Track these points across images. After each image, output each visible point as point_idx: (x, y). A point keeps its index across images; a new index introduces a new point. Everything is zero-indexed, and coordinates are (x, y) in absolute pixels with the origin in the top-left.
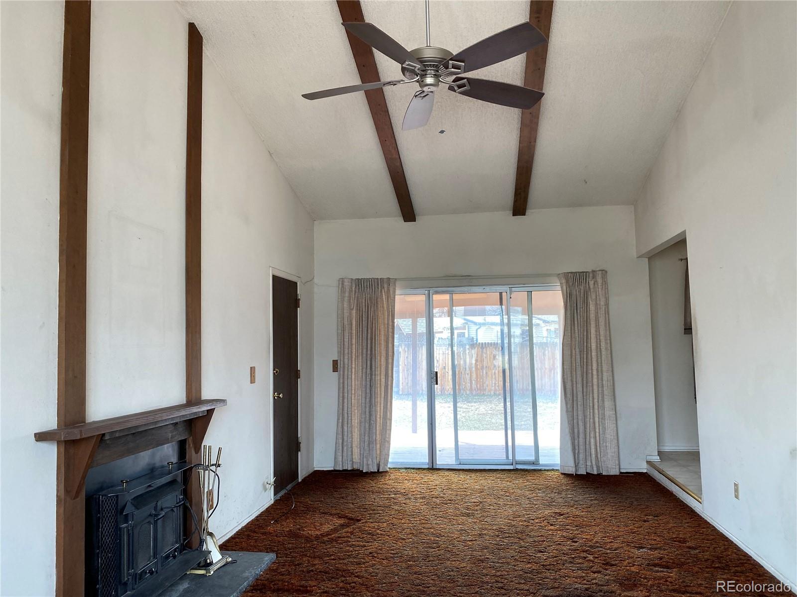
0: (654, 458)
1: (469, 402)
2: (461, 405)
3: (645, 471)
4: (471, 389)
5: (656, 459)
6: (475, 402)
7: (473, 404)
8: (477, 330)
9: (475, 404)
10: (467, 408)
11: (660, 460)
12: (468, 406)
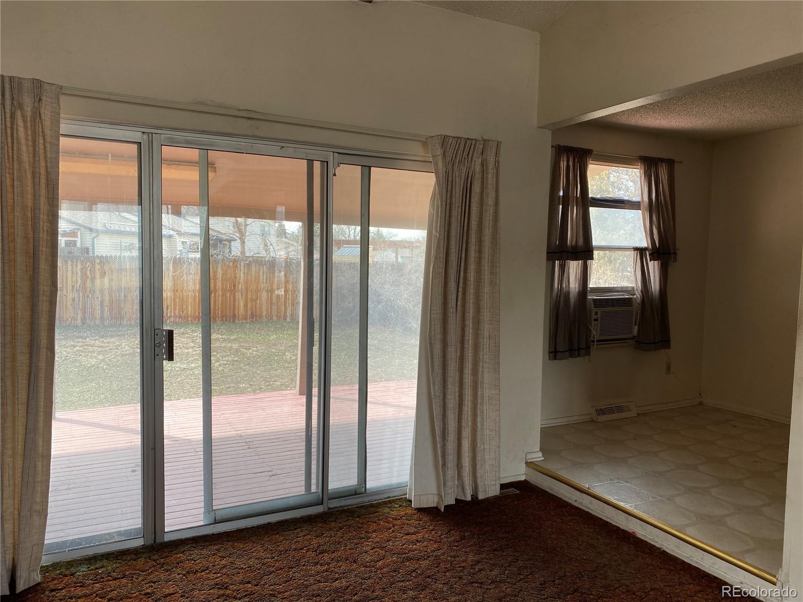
0: (534, 455)
1: (102, 337)
2: (93, 342)
3: (523, 478)
4: (102, 318)
5: (538, 457)
6: (112, 337)
7: (109, 340)
8: (93, 239)
9: (113, 340)
10: (102, 347)
11: (543, 459)
12: (103, 342)
